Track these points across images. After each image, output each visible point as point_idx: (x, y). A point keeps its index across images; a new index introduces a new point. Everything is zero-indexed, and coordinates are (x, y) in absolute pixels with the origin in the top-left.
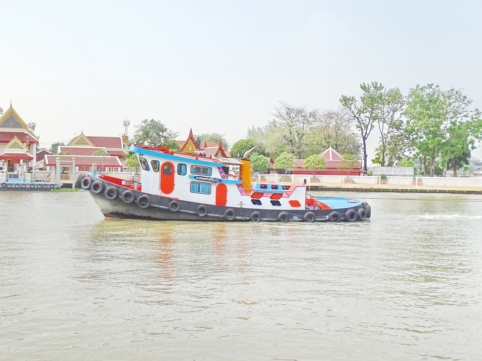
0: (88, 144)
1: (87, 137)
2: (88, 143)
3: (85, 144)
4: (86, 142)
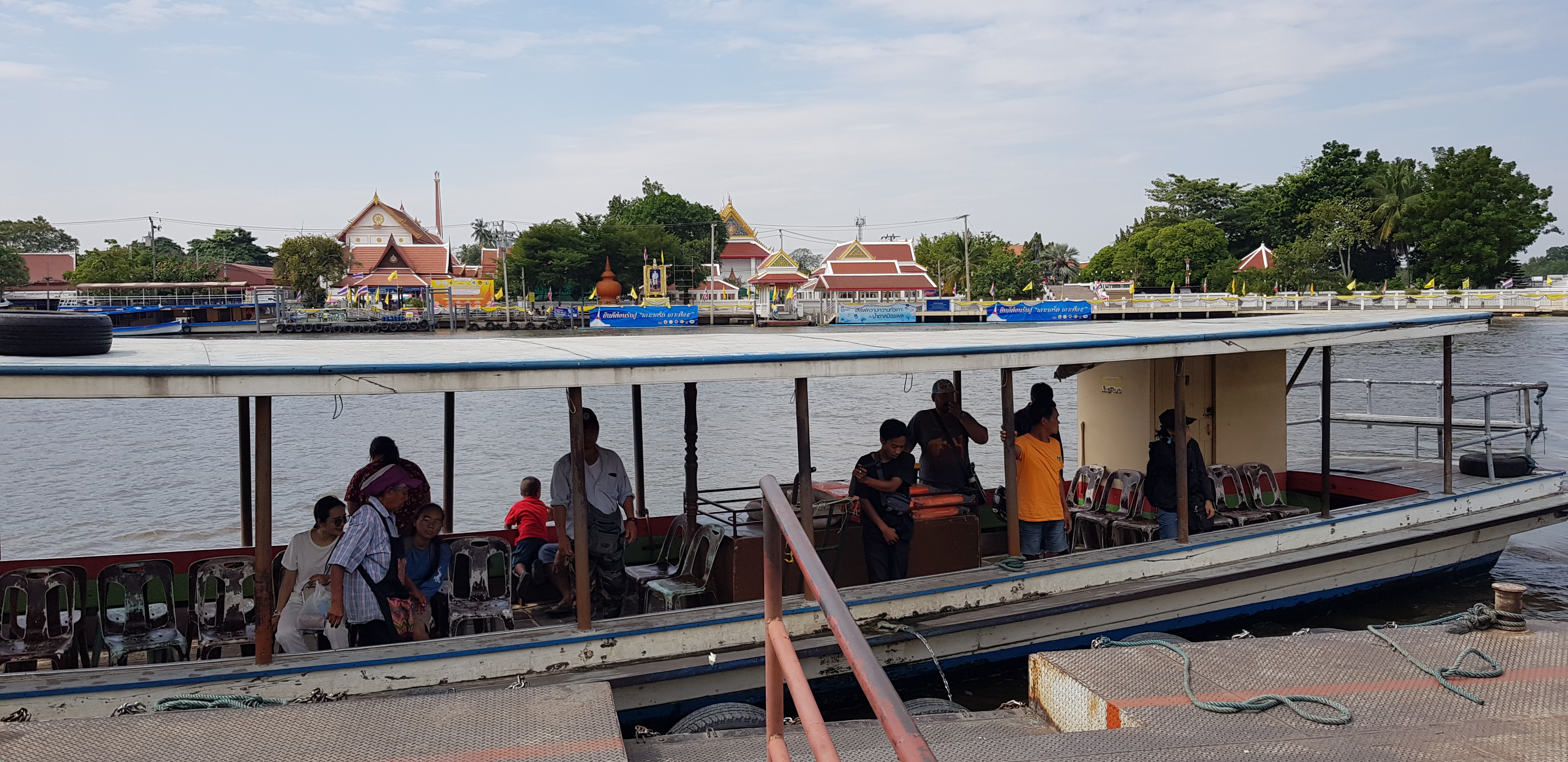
0: (864, 256)
3: (861, 257)
4: (863, 253)
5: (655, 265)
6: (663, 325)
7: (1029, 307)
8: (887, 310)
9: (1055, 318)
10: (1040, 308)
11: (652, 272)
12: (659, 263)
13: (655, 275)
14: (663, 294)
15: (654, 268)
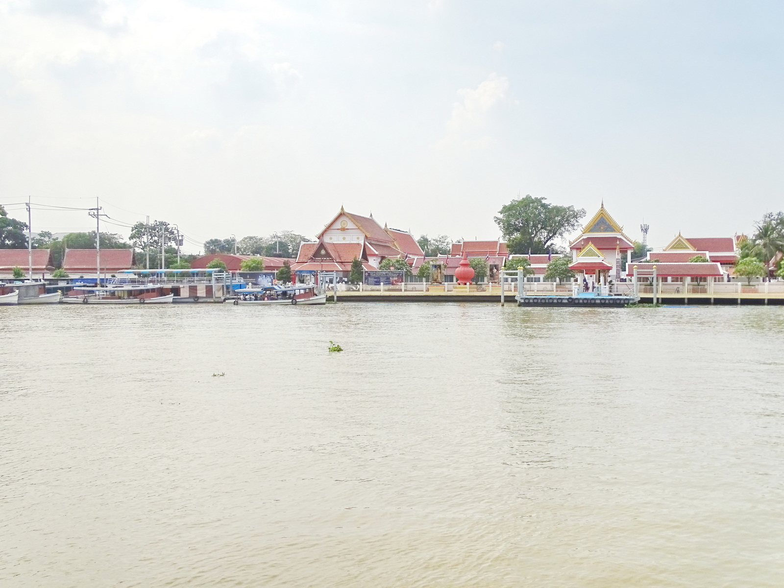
0: (687, 248)
1: (687, 239)
3: (684, 248)
4: (685, 245)
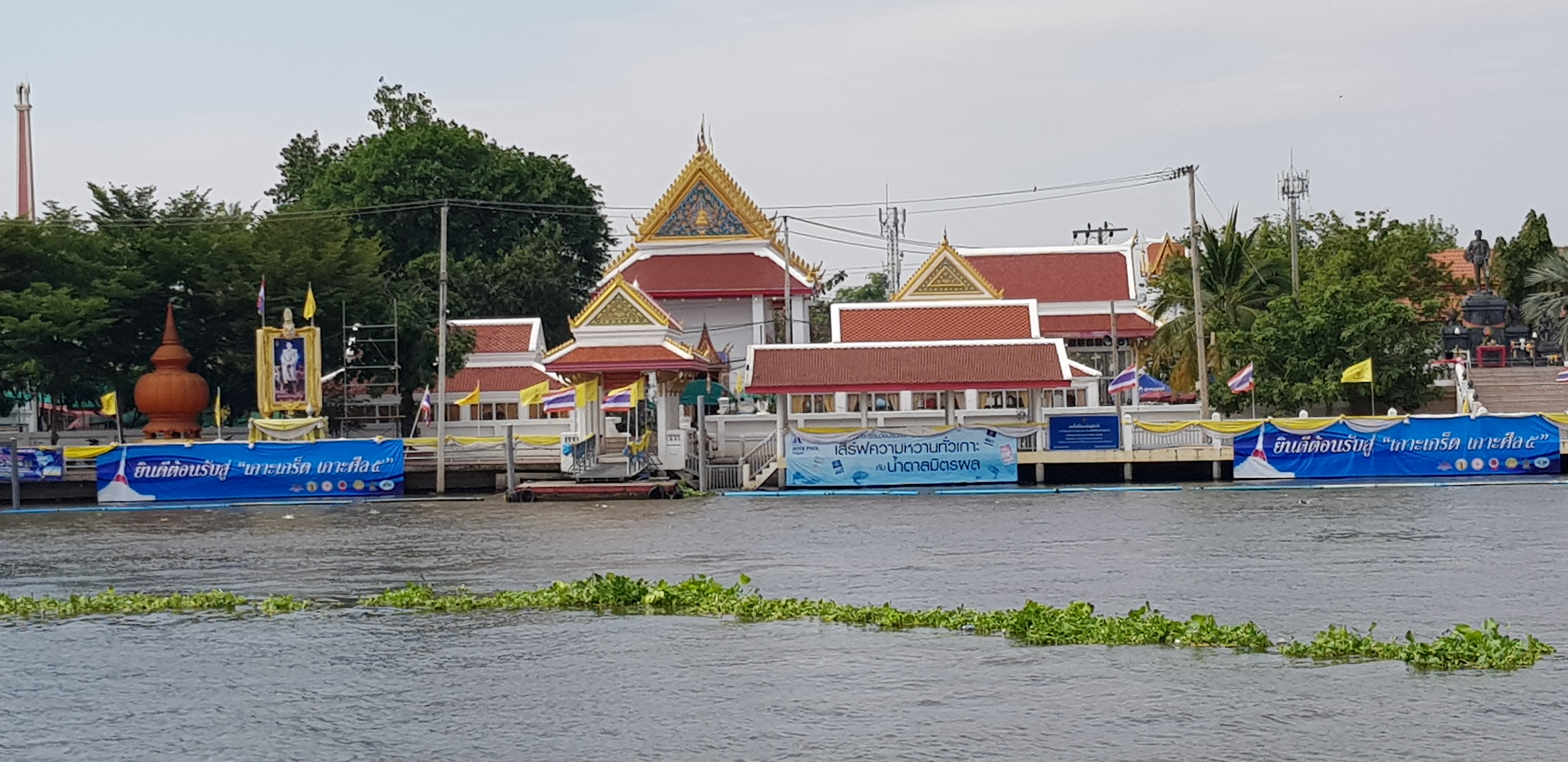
0: (969, 288)
1: (970, 258)
2: (972, 285)
3: (962, 289)
4: (965, 279)
5: (288, 327)
6: (304, 495)
7: (1361, 436)
8: (929, 448)
9: (1445, 468)
10: (1398, 439)
11: (280, 346)
12: (299, 321)
13: (289, 355)
14: (308, 409)
15: (286, 336)
